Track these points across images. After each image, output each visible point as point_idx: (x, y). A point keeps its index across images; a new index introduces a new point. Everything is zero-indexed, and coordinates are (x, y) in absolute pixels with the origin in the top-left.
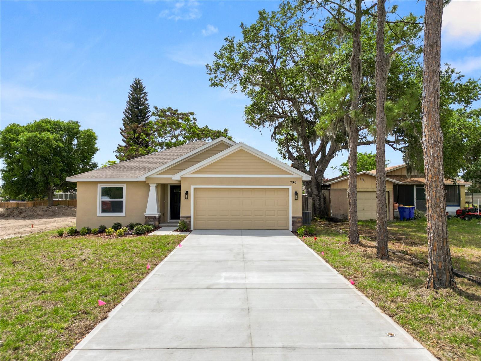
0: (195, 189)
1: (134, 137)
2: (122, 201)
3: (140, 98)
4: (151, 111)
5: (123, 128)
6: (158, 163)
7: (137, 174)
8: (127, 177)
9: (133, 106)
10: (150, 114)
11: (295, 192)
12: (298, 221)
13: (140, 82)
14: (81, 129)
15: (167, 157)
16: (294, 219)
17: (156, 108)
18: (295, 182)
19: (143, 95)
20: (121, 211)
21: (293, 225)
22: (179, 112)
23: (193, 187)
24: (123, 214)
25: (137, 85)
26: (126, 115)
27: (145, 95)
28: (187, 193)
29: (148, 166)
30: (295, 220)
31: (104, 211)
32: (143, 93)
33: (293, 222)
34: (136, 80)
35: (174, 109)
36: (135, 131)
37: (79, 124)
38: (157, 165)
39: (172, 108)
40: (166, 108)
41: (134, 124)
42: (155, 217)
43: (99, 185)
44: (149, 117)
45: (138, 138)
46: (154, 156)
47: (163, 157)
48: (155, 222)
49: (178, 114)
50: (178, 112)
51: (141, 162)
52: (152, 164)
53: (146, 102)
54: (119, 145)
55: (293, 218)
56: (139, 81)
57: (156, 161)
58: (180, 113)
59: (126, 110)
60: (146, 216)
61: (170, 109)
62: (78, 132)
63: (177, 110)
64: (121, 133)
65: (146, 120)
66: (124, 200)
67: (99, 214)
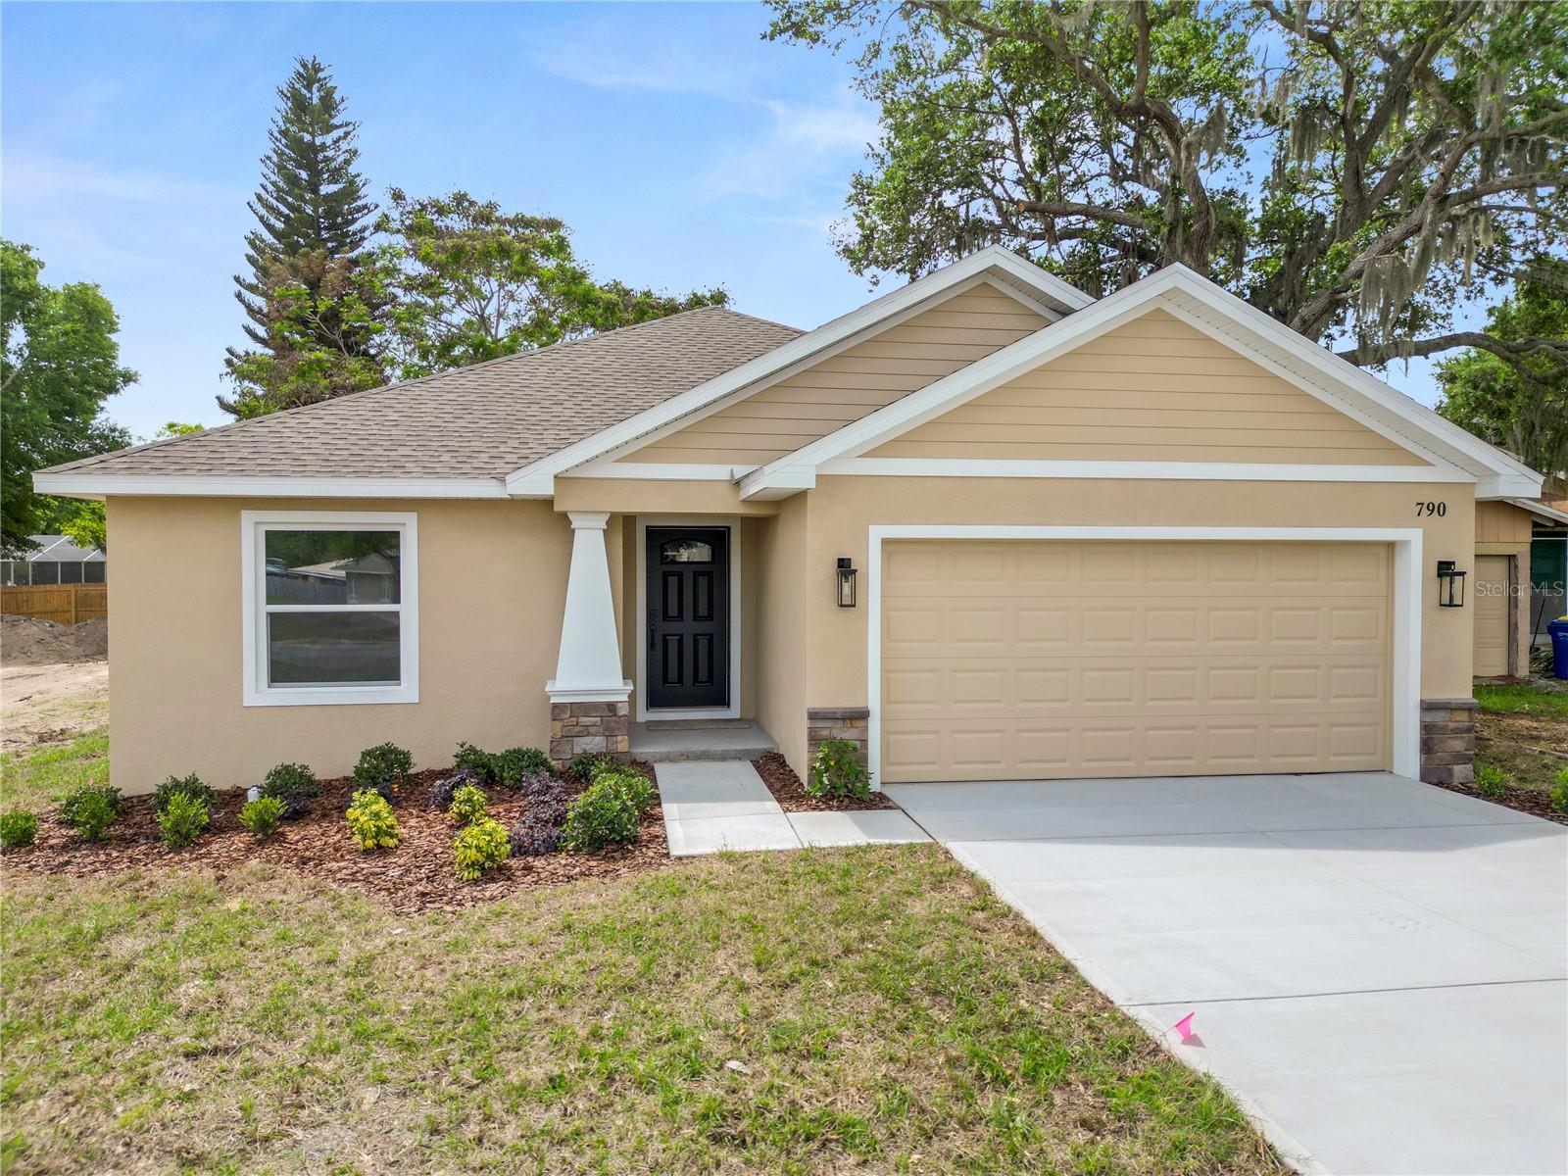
0: (886, 542)
1: (315, 313)
2: (396, 614)
3: (324, 147)
4: (377, 206)
5: (249, 274)
6: (567, 404)
7: (484, 457)
8: (430, 472)
9: (293, 180)
10: (369, 220)
11: (1440, 563)
12: (1452, 725)
13: (321, 75)
14: (44, 279)
15: (597, 375)
16: (1431, 718)
17: (398, 196)
18: (1440, 509)
19: (336, 134)
20: (388, 671)
21: (1427, 747)
22: (507, 211)
23: (877, 533)
24: (406, 690)
25: (309, 87)
26: (261, 218)
27: (347, 134)
28: (845, 568)
29: (520, 415)
30: (1438, 717)
31: (282, 671)
32: (337, 127)
33: (1426, 728)
34: (304, 66)
35: (481, 201)
36: (314, 285)
37: (33, 255)
38: (568, 413)
39: (472, 197)
40: (444, 197)
41: (306, 255)
42: (611, 707)
43: (248, 518)
44: (367, 234)
45: (332, 317)
46: (527, 369)
47: (575, 374)
48: (609, 733)
49: (502, 221)
50: (498, 214)
51: (473, 397)
52: (535, 408)
53: (352, 169)
54: (229, 351)
55: (1427, 707)
56: (317, 69)
57: (552, 392)
58: (512, 216)
59: (259, 197)
60: (555, 706)
61: (460, 198)
62: (33, 293)
63: (492, 207)
64: (239, 296)
65: (355, 245)
66: (409, 611)
67: (257, 690)
